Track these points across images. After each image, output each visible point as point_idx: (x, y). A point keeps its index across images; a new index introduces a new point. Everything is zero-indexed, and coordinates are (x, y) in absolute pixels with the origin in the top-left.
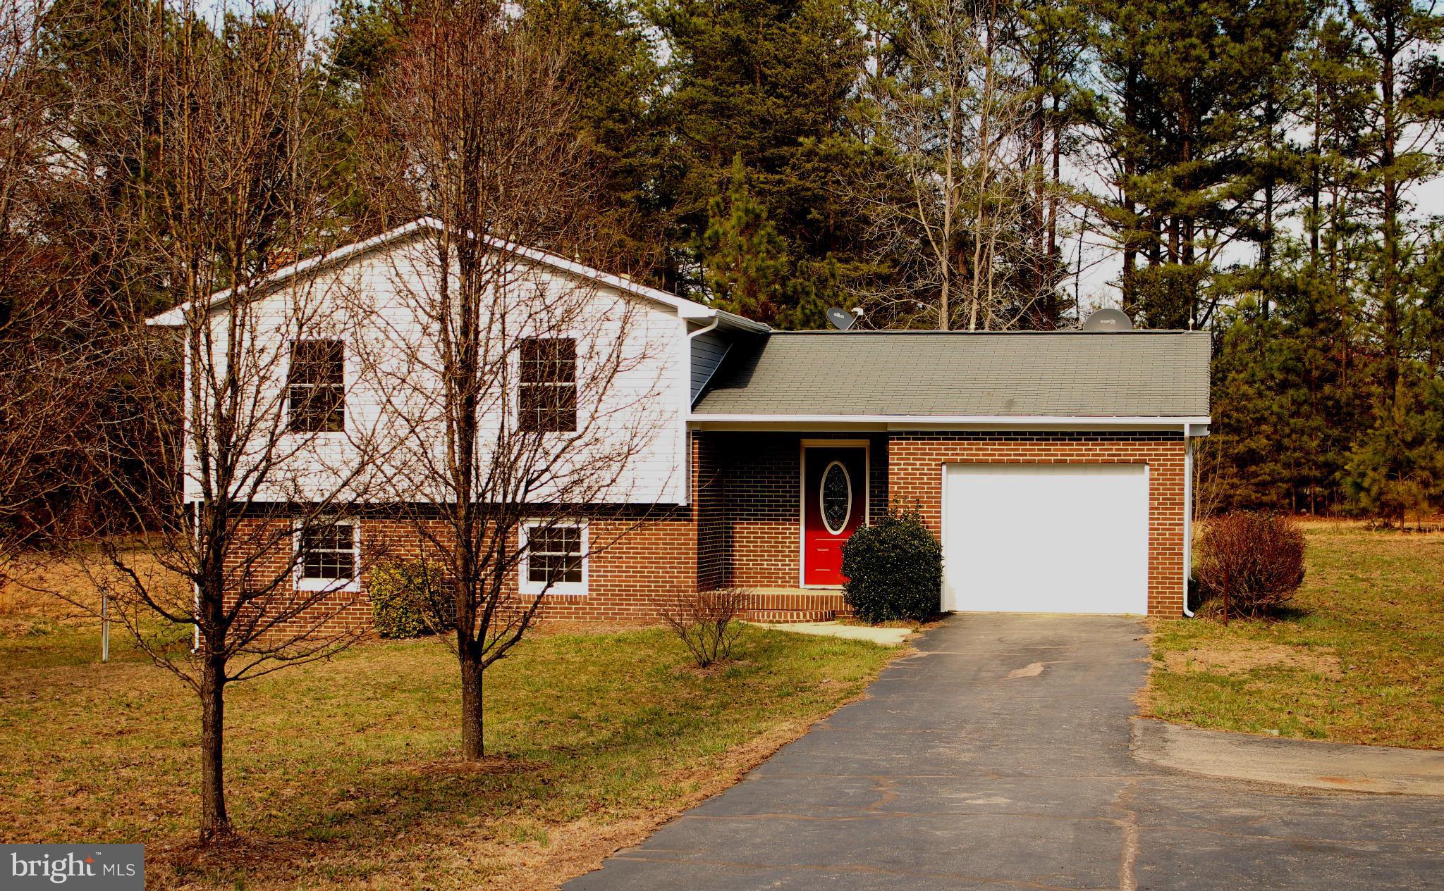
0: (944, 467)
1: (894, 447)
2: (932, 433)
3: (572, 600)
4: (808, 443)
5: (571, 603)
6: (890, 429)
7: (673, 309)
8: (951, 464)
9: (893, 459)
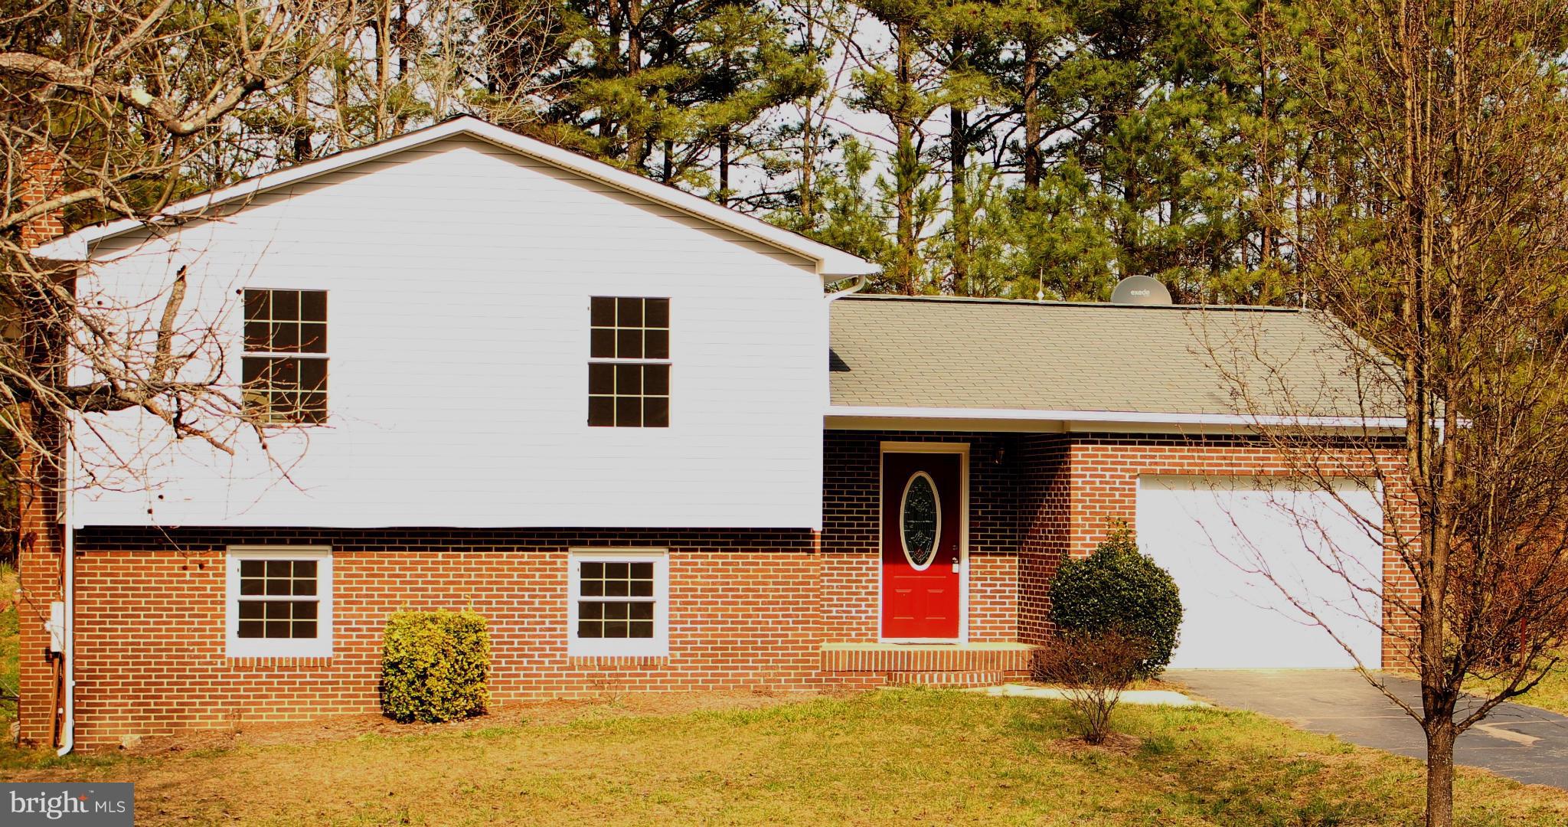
0: (1138, 480)
1: (1079, 454)
2: (1124, 436)
3: (647, 664)
4: (888, 447)
5: (645, 667)
6: (1073, 430)
7: (811, 263)
8: (1151, 477)
9: (1076, 469)
